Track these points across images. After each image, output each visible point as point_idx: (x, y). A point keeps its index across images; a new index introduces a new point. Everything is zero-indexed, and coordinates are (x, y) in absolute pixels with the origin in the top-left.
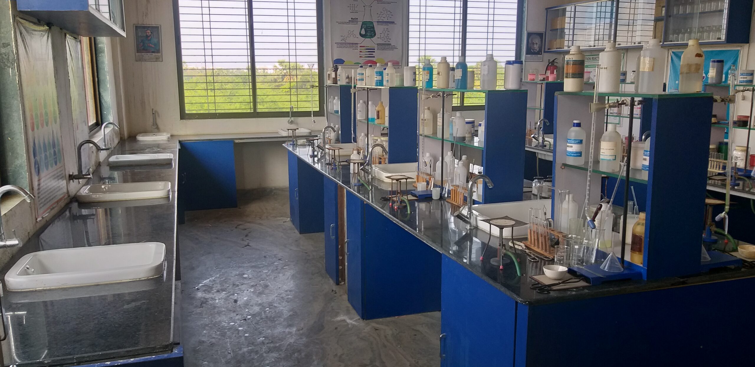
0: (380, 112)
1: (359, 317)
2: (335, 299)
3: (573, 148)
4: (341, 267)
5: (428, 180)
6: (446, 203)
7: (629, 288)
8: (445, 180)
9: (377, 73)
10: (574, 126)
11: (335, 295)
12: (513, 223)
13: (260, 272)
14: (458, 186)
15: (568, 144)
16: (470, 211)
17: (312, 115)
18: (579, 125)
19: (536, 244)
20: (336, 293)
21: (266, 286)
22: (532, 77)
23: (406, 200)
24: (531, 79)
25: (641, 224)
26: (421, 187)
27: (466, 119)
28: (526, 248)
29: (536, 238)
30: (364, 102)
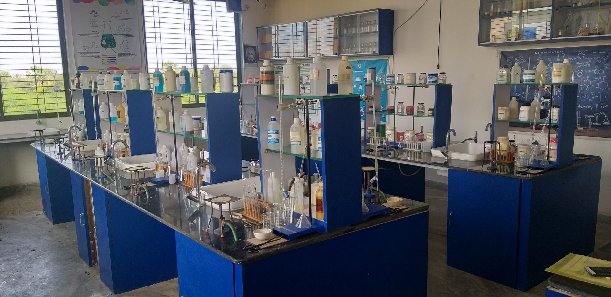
0: (120, 112)
1: (112, 293)
2: (89, 280)
3: (272, 137)
4: (93, 251)
5: (166, 168)
6: (182, 186)
7: (316, 239)
8: (179, 167)
9: (115, 78)
10: (271, 121)
11: (89, 276)
12: (229, 199)
13: (13, 264)
14: (190, 171)
15: (268, 134)
16: (198, 192)
17: (58, 117)
18: (275, 120)
19: (250, 213)
20: (89, 274)
21: (20, 277)
22: (250, 80)
23: (144, 188)
24: (249, 82)
25: (321, 190)
26: (159, 174)
27: (192, 117)
28: (243, 218)
29: (250, 209)
30: (106, 104)
